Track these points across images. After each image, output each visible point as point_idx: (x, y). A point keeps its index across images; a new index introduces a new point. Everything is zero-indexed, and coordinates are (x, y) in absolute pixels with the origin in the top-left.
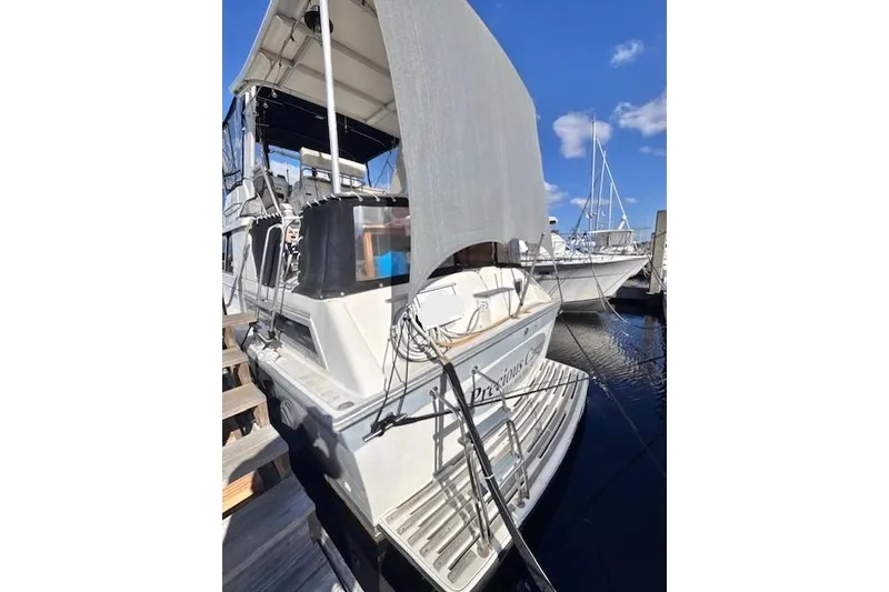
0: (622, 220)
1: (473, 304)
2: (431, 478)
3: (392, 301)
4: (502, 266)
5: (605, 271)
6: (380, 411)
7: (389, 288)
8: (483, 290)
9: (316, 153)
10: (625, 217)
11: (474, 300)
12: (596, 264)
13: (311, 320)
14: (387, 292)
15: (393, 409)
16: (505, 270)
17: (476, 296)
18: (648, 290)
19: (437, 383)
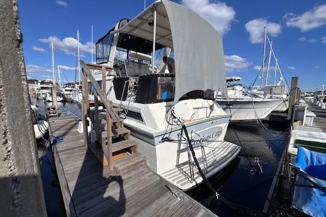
0: (280, 80)
1: (193, 111)
2: (175, 167)
3: (166, 106)
4: (205, 99)
5: (260, 106)
6: (164, 135)
7: (165, 103)
8: (197, 107)
9: (135, 52)
10: (282, 79)
11: (193, 110)
12: (255, 102)
13: (141, 111)
14: (165, 104)
15: (167, 136)
16: (206, 100)
17: (194, 108)
18: (287, 117)
19: (180, 131)
